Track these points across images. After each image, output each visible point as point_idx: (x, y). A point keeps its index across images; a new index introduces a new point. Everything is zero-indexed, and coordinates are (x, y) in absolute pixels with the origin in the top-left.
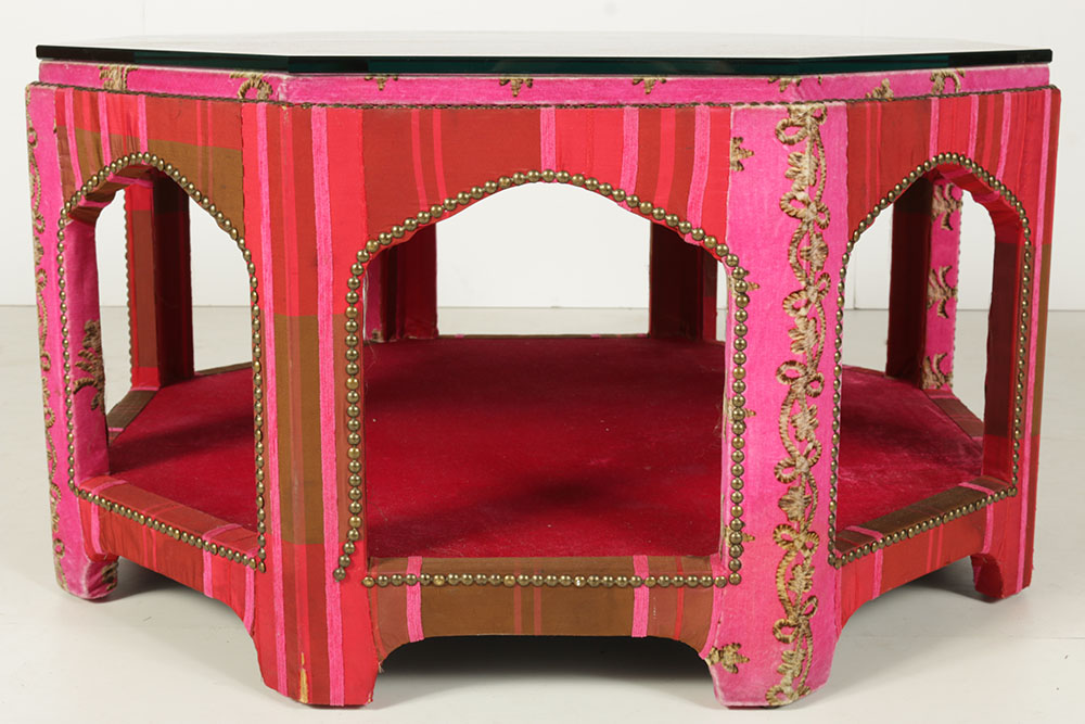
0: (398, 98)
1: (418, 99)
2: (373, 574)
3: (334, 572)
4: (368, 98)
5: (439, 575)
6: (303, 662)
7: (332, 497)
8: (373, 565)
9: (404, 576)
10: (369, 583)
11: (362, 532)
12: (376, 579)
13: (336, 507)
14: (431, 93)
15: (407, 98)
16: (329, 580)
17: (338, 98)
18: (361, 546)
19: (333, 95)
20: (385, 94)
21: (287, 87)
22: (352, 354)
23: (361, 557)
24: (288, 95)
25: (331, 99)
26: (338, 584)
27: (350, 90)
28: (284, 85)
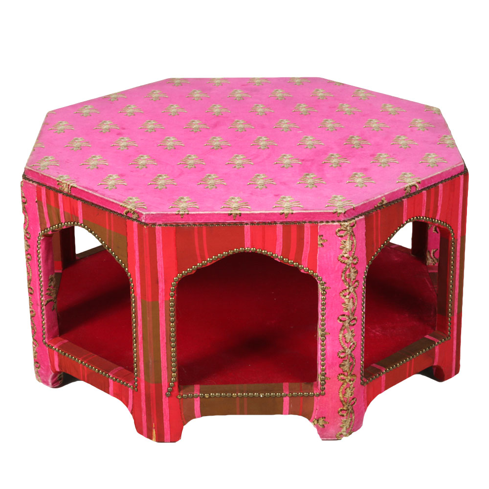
0: (189, 221)
1: (196, 221)
2: (181, 394)
3: (166, 393)
4: (177, 221)
5: (207, 394)
6: (154, 426)
7: (165, 366)
8: (181, 390)
9: (193, 395)
10: (180, 398)
11: (177, 378)
12: (182, 396)
13: (166, 370)
14: (201, 219)
15: (192, 220)
16: (164, 396)
17: (165, 221)
18: (177, 384)
19: (163, 220)
20: (184, 219)
21: (145, 217)
22: (172, 315)
23: (176, 389)
24: (146, 220)
25: (163, 221)
26: (167, 398)
27: (170, 218)
28: (144, 216)
